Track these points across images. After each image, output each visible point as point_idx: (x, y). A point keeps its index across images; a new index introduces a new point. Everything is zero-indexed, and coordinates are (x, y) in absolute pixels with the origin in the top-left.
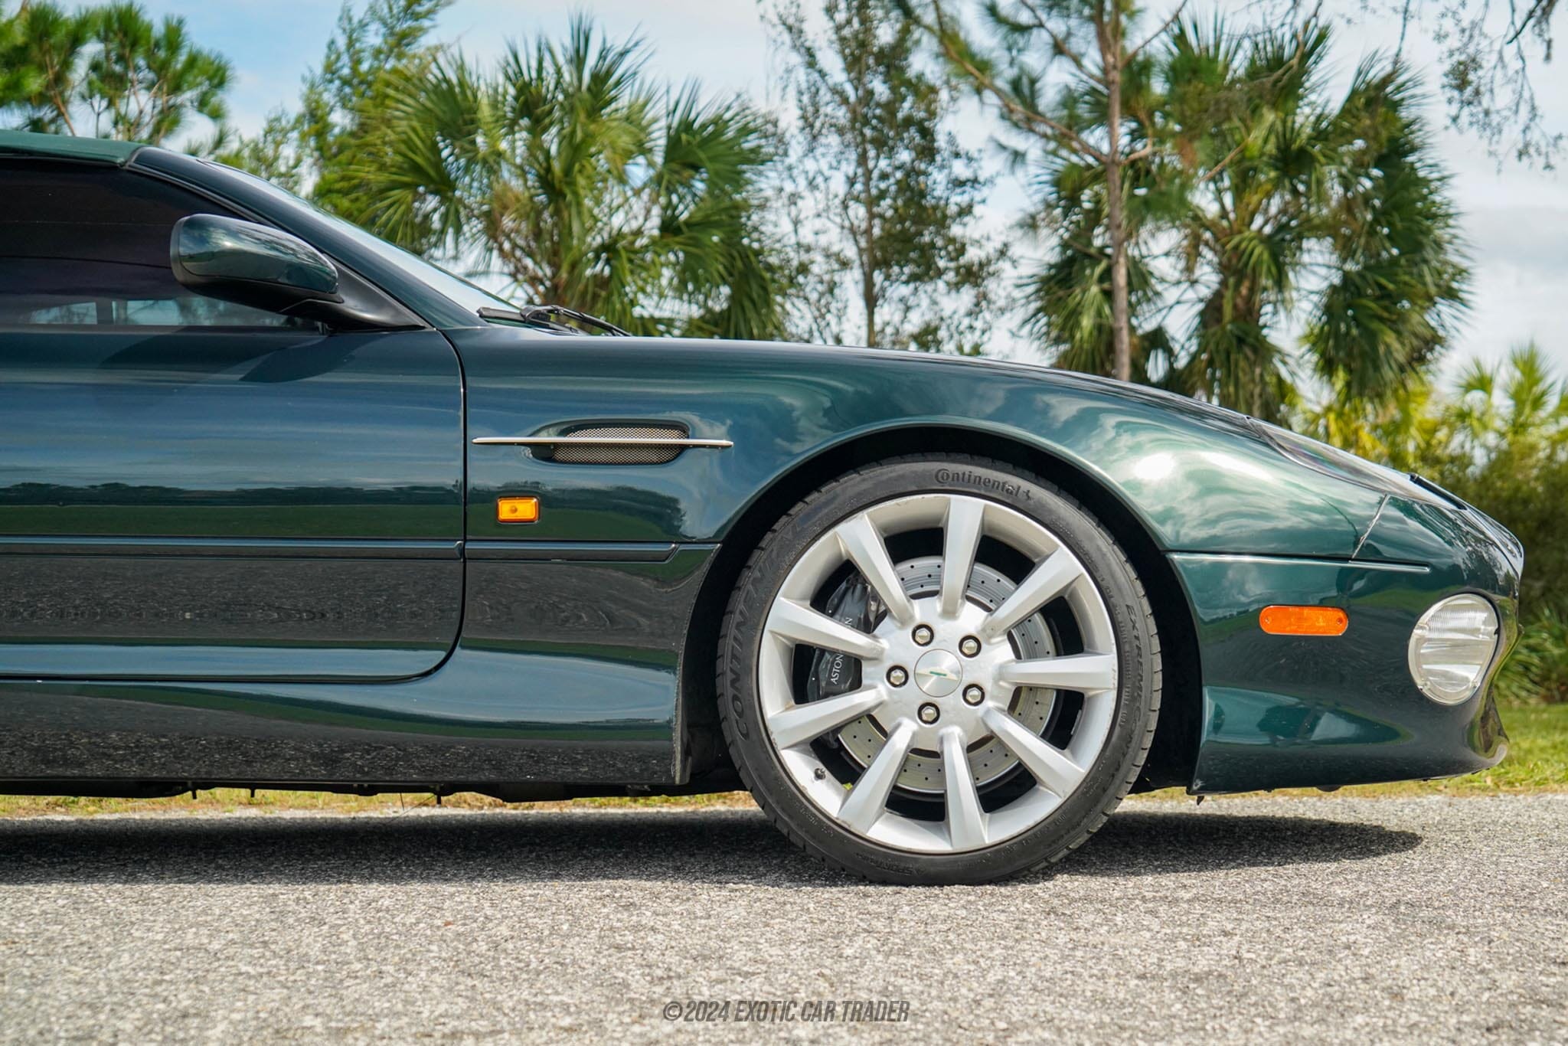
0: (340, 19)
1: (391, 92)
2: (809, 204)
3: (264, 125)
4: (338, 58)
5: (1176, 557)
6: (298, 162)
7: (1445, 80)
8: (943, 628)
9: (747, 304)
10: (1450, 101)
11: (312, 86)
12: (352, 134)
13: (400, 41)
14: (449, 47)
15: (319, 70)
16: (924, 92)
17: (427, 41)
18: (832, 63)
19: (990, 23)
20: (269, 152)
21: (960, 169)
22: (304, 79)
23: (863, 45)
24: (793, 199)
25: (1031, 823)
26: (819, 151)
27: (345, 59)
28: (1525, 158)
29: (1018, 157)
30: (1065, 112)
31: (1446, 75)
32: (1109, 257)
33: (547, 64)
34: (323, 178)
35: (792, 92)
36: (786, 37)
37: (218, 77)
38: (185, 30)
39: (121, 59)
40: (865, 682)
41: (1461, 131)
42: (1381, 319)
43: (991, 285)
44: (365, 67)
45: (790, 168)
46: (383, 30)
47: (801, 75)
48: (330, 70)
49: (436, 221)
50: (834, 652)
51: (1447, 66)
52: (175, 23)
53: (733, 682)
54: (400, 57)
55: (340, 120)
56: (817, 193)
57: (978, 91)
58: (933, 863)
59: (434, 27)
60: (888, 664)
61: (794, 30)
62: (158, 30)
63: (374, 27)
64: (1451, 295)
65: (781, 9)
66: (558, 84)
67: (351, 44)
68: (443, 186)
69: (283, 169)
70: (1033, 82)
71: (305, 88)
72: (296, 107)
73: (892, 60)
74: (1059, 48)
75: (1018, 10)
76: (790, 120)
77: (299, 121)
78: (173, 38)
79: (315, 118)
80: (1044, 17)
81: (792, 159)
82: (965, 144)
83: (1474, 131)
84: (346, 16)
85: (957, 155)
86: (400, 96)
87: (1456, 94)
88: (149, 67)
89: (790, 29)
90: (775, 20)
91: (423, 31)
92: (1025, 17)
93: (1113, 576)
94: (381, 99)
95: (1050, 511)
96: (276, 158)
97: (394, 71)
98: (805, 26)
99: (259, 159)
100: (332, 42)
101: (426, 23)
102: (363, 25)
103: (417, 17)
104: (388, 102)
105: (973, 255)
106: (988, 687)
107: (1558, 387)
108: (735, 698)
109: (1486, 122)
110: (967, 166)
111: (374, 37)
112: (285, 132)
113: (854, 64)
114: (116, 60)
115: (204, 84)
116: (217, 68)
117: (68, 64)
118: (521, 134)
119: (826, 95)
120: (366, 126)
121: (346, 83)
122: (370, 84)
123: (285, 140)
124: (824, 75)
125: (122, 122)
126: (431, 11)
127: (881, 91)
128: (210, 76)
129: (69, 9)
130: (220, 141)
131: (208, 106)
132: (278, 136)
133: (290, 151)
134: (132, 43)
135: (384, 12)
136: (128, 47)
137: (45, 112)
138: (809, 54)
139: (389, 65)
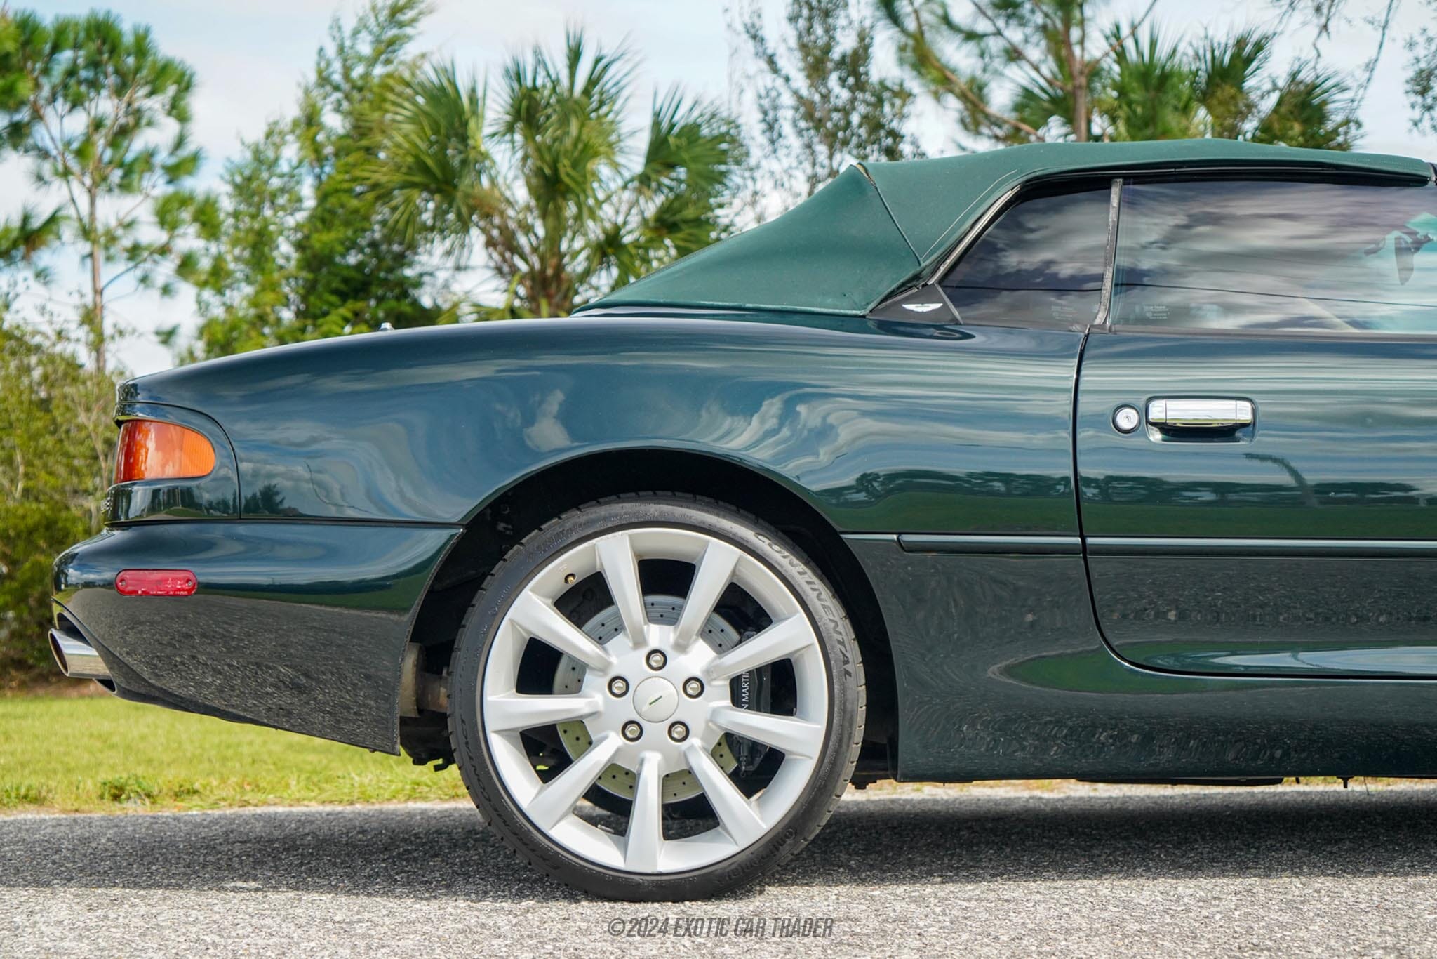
0: (331, 28)
1: (391, 96)
3: (266, 129)
4: (329, 64)
6: (298, 164)
7: (1408, 87)
10: (1413, 106)
11: (307, 92)
12: (347, 136)
13: (386, 48)
14: (432, 53)
15: (312, 77)
16: (893, 94)
17: (408, 52)
18: (794, 68)
19: (947, 32)
20: (271, 154)
22: (299, 85)
23: (825, 52)
26: (782, 152)
27: (337, 65)
30: (1017, 116)
31: (1407, 82)
33: (543, 73)
35: (751, 96)
36: (750, 44)
37: (185, 84)
38: (152, 37)
39: (94, 64)
41: (1423, 133)
44: (355, 74)
45: (751, 169)
46: (370, 39)
47: (764, 80)
48: (323, 78)
49: (427, 217)
51: (1411, 73)
52: (141, 31)
54: (388, 62)
57: (940, 96)
59: (420, 34)
61: (756, 38)
62: (129, 38)
63: (364, 34)
65: (745, 18)
66: (553, 91)
67: (341, 49)
68: (447, 185)
69: (285, 170)
70: (981, 88)
71: (300, 94)
72: (292, 111)
73: (855, 65)
74: (1015, 54)
76: (751, 124)
77: (296, 123)
78: (141, 48)
79: (311, 120)
80: (1002, 26)
81: (754, 161)
84: (337, 26)
86: (399, 100)
87: (1419, 99)
88: (117, 72)
89: (754, 37)
90: (740, 29)
91: (409, 38)
92: (983, 26)
94: (379, 103)
96: (277, 159)
97: (386, 76)
98: (766, 33)
99: (260, 161)
100: (321, 50)
101: (408, 31)
102: (353, 34)
103: (401, 25)
104: (388, 106)
111: (364, 46)
112: (282, 134)
113: (815, 69)
114: (87, 67)
115: (171, 90)
116: (183, 74)
117: (46, 71)
118: (518, 137)
119: (787, 100)
120: (360, 129)
121: (337, 88)
122: (360, 89)
123: (284, 142)
124: (787, 79)
125: (97, 125)
126: (413, 21)
127: (842, 95)
128: (178, 82)
129: (47, 18)
130: (180, 142)
131: (177, 110)
132: (276, 139)
133: (291, 152)
134: (106, 48)
135: (372, 22)
136: (100, 52)
137: (24, 115)
138: (771, 61)
139: (379, 70)
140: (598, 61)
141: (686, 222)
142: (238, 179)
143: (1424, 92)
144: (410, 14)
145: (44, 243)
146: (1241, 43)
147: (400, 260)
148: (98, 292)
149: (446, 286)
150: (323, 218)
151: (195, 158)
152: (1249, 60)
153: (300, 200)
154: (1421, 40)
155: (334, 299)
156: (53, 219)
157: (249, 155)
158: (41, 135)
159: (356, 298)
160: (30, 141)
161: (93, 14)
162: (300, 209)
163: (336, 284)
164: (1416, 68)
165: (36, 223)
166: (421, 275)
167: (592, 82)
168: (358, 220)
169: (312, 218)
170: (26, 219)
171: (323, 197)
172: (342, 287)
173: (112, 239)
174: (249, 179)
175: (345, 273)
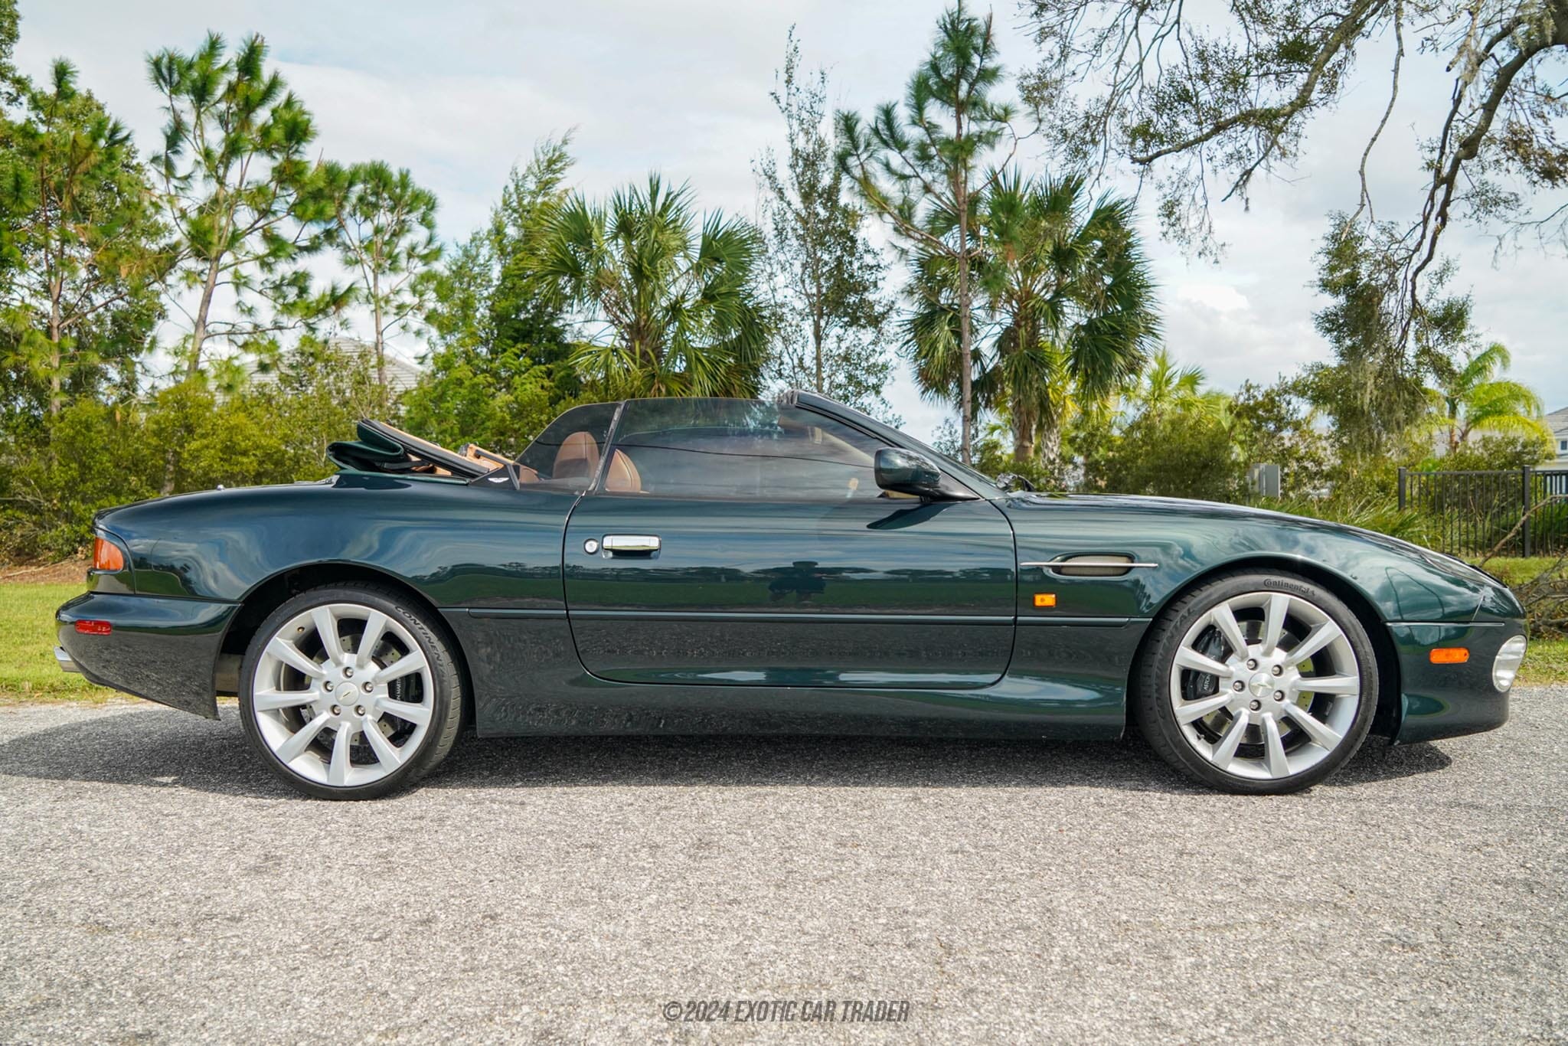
0: (511, 175)
2: (781, 279)
3: (471, 237)
4: (510, 196)
5: (1389, 624)
6: (491, 258)
7: (1160, 212)
8: (1263, 661)
9: (751, 340)
10: (1162, 224)
11: (496, 213)
12: (519, 241)
13: (545, 186)
15: (500, 204)
16: (849, 215)
17: (558, 188)
18: (794, 197)
19: (887, 175)
20: (474, 252)
21: (869, 259)
22: (491, 209)
23: (813, 187)
24: (771, 276)
25: (1313, 763)
26: (787, 249)
27: (515, 197)
28: (1202, 256)
29: (904, 252)
30: (929, 226)
31: (1160, 209)
32: (955, 310)
33: (635, 201)
34: (504, 267)
35: (769, 214)
36: (767, 182)
37: (431, 205)
38: (411, 176)
39: (376, 194)
40: (1221, 689)
41: (1169, 241)
42: (1113, 347)
43: (884, 325)
44: (525, 202)
45: (770, 258)
46: (535, 180)
47: (776, 204)
48: (506, 205)
49: (568, 291)
50: (1206, 674)
51: (1162, 204)
52: (404, 172)
53: (1157, 691)
54: (546, 195)
55: (512, 231)
56: (786, 273)
57: (880, 215)
58: (1262, 785)
59: (565, 177)
60: (1235, 680)
61: (771, 178)
62: (396, 177)
63: (531, 177)
64: (1149, 331)
65: (765, 166)
66: (642, 213)
67: (517, 188)
68: (575, 271)
69: (482, 262)
70: (910, 208)
71: (492, 214)
72: (487, 226)
73: (831, 195)
74: (927, 189)
75: (903, 168)
76: (769, 231)
77: (489, 232)
78: (404, 182)
79: (498, 231)
80: (919, 170)
81: (770, 254)
82: (874, 245)
83: (1175, 242)
84: (514, 172)
85: (867, 251)
86: (548, 218)
87: (1166, 219)
88: (390, 198)
89: (770, 177)
90: (762, 173)
91: (559, 180)
92: (908, 171)
93: (1358, 635)
94: (536, 220)
95: (1325, 602)
96: (477, 256)
97: (544, 204)
98: (777, 175)
99: (467, 257)
100: (507, 188)
101: (559, 175)
102: (525, 177)
103: (554, 172)
105: (878, 309)
106: (1287, 692)
107: (1179, 373)
108: (1158, 698)
109: (1181, 236)
110: (874, 258)
111: (531, 185)
112: (481, 239)
113: (807, 197)
114: (372, 194)
115: (423, 209)
116: (430, 199)
117: (346, 198)
118: (620, 241)
119: (790, 216)
120: (528, 236)
121: (515, 211)
122: (529, 212)
123: (482, 245)
124: (789, 204)
125: (378, 231)
126: (561, 169)
127: (823, 213)
128: (426, 204)
129: (346, 165)
130: (430, 240)
131: (425, 221)
132: (478, 243)
133: (485, 252)
134: (381, 185)
135: (536, 170)
136: (378, 187)
137: (333, 225)
138: (780, 191)
139: (540, 200)
140: (668, 195)
141: (719, 295)
142: (454, 268)
143: (1169, 215)
144: (560, 165)
145: (347, 304)
146: (1068, 180)
147: (553, 317)
148: (380, 333)
149: (580, 332)
150: (502, 292)
151: (440, 250)
152: (1074, 190)
153: (490, 281)
154: (1167, 183)
155: (510, 342)
156: (350, 289)
157: (460, 252)
158: (344, 237)
159: (523, 342)
160: (339, 240)
161: (373, 163)
162: (490, 286)
163: (511, 333)
164: (1165, 201)
165: (340, 291)
166: (564, 326)
167: (665, 208)
168: (526, 294)
169: (497, 290)
170: (334, 289)
171: (505, 277)
172: (515, 334)
173: (387, 301)
174: (460, 268)
175: (517, 326)
